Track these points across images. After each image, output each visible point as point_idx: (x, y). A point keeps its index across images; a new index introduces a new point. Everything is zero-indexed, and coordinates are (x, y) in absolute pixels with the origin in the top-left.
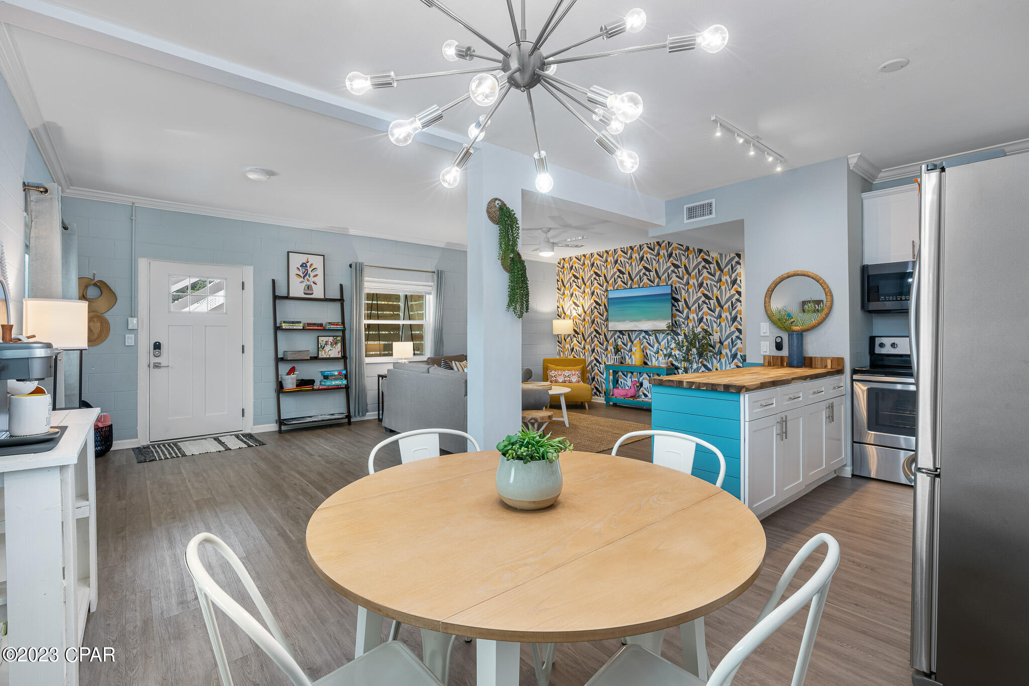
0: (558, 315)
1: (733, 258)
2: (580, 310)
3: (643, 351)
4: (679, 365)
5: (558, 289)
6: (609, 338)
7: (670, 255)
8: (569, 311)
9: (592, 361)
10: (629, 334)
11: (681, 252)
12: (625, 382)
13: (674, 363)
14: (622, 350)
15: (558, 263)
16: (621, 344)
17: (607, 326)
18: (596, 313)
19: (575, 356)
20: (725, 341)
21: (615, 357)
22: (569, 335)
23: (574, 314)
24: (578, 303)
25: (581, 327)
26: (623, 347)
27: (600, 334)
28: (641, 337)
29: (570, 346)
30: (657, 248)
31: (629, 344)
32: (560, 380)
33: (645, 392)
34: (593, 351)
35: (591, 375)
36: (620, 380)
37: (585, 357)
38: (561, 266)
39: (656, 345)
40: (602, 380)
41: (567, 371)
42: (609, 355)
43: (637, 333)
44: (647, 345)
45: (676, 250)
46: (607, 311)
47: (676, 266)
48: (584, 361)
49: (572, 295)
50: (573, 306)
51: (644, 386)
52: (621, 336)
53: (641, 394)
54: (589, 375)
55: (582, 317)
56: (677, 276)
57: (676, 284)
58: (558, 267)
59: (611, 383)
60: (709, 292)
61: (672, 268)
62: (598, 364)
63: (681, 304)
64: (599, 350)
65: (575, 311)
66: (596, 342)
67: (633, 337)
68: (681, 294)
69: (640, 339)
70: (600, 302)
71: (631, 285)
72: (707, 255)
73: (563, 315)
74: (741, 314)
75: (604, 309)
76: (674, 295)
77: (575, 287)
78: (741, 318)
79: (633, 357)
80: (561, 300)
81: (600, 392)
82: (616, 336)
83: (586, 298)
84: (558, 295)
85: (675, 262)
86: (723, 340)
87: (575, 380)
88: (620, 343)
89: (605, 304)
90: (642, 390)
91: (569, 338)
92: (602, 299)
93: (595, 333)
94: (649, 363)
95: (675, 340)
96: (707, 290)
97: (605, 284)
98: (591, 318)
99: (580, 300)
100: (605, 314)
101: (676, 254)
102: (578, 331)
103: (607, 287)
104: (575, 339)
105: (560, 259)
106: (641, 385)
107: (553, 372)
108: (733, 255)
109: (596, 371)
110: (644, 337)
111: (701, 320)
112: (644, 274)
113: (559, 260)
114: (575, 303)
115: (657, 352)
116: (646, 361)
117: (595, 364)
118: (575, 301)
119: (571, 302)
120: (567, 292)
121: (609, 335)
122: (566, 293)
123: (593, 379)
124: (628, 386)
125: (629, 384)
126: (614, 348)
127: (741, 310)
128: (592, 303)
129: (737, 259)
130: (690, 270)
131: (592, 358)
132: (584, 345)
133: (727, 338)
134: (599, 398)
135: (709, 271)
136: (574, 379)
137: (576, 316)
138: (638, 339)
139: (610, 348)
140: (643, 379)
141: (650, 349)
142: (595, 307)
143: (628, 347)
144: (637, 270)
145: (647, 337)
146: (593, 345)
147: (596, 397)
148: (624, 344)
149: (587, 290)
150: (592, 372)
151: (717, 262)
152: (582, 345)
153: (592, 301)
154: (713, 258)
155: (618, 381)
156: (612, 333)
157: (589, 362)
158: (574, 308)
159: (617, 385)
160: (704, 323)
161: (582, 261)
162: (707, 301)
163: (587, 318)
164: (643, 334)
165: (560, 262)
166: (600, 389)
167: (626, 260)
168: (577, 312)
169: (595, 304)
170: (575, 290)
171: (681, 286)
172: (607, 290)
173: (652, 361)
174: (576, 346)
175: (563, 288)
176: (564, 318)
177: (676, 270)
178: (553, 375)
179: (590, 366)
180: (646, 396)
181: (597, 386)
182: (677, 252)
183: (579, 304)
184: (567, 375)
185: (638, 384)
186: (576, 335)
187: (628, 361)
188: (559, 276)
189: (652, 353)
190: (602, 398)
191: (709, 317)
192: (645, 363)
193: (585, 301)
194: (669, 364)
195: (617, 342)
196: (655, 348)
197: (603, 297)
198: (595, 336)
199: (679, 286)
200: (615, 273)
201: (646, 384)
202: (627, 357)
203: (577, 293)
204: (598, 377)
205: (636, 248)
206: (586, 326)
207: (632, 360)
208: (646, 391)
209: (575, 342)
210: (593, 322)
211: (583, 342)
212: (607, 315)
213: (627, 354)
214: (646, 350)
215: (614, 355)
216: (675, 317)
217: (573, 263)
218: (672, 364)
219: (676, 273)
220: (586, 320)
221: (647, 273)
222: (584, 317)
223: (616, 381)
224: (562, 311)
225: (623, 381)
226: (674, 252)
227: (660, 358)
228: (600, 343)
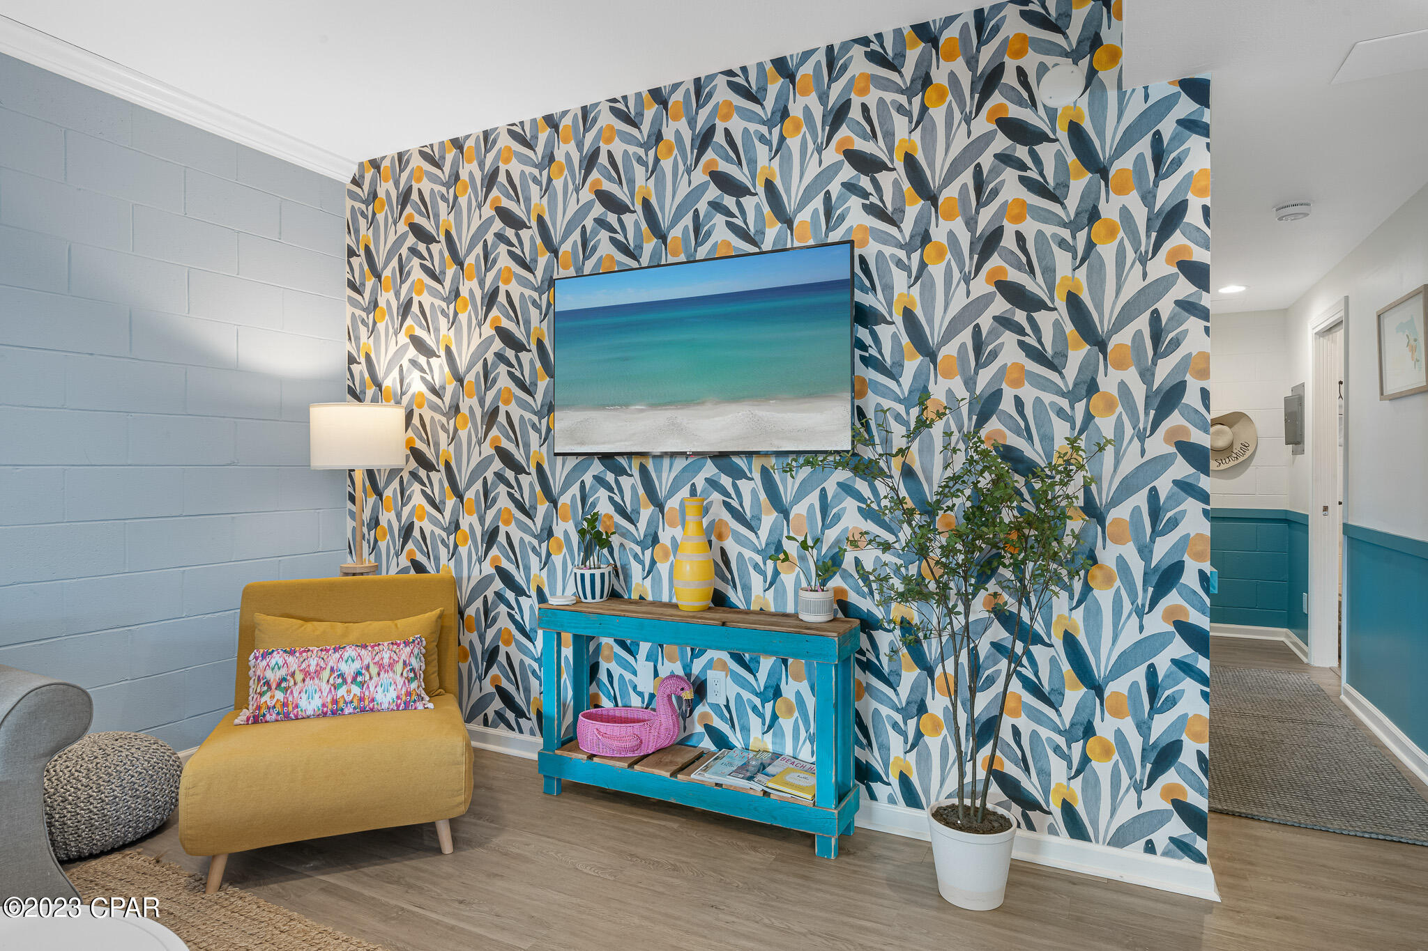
0: (352, 392)
1: (1167, 104)
2: (439, 366)
3: (710, 542)
4: (879, 613)
5: (352, 285)
6: (556, 484)
7: (838, 116)
8: (395, 373)
9: (486, 582)
10: (643, 470)
11: (889, 97)
12: (628, 676)
13: (853, 598)
14: (615, 540)
15: (355, 182)
16: (610, 510)
17: (548, 436)
18: (504, 382)
19: (420, 558)
20: (1115, 502)
21: (587, 573)
22: (394, 472)
23: (416, 385)
24: (430, 340)
25: (443, 438)
26: (617, 526)
27: (519, 469)
28: (700, 481)
29: (399, 520)
30: (774, 88)
31: (647, 512)
32: (310, 702)
33: (718, 723)
34: (491, 537)
35: (482, 638)
36: (604, 666)
37: (459, 564)
38: (364, 192)
39: (769, 518)
40: (528, 661)
41: (350, 652)
42: (557, 559)
43: (680, 463)
44: (726, 516)
45: (864, 91)
46: (549, 370)
47: (866, 164)
48: (456, 583)
49: (406, 309)
50: (412, 352)
51: (711, 697)
52: (610, 477)
53: (699, 729)
54: (474, 637)
55: (447, 398)
56: (873, 210)
57: (864, 243)
58: (353, 195)
59: (567, 680)
60: (1032, 271)
61: (848, 172)
62: (510, 595)
63: (890, 335)
64: (516, 535)
65: (416, 374)
66: (504, 502)
67: (664, 478)
68: (888, 288)
69: (693, 492)
70: (519, 333)
71: (655, 254)
72: (1020, 102)
73: (371, 391)
74: (1204, 373)
75: (538, 365)
76: (859, 297)
77: (417, 274)
78: (1205, 394)
79: (663, 568)
80: (363, 331)
81: (520, 713)
82: (588, 478)
83: (463, 317)
84: (349, 310)
85: (860, 145)
86: (1103, 496)
87: (392, 694)
88: (604, 507)
89: (540, 344)
90: (704, 716)
91: (395, 484)
92: (527, 323)
93: (497, 465)
94: (736, 598)
95: (858, 497)
96: (1019, 267)
97: (543, 259)
98: (482, 402)
99: (437, 330)
100: (543, 384)
101: (865, 109)
102: (430, 454)
103: (548, 268)
104: (417, 487)
105: (361, 165)
106: (700, 689)
107: (277, 658)
108: (1162, 88)
109: (504, 623)
110: (713, 483)
111: (987, 407)
112: (716, 206)
113: (355, 169)
114: (417, 342)
115: (776, 551)
116: (722, 586)
117: (499, 595)
118: (420, 332)
119: (403, 339)
120: (387, 298)
121: (558, 473)
122: (382, 303)
123: (491, 656)
124: (641, 694)
125: (646, 683)
126: (582, 533)
127: (1205, 357)
128: (489, 341)
129: (1186, 107)
130: (934, 178)
131: (488, 569)
132: (455, 512)
133: (1126, 489)
134: (515, 735)
135: (1033, 174)
136: (386, 691)
137: (421, 394)
138: (685, 492)
139: (565, 528)
140: (710, 665)
141: (739, 539)
142: (500, 357)
143: (642, 524)
144: (683, 190)
145: (726, 481)
146: (490, 515)
147: (502, 731)
148: (621, 511)
149: (469, 287)
150: (487, 626)
151: (1076, 131)
152: (447, 513)
153: (488, 330)
154: (1052, 114)
155: (594, 668)
156: (572, 462)
157: (473, 583)
158: (414, 363)
159: (593, 688)
160: (1006, 419)
161: (447, 168)
162: (1020, 316)
163: (469, 403)
164: (710, 469)
165: (362, 177)
166: (520, 699)
167: (632, 149)
168: (429, 378)
169: (498, 345)
170: (419, 287)
171: (889, 251)
172: (551, 283)
173: (747, 589)
174: (421, 519)
175: (370, 283)
176: (374, 400)
177: (865, 182)
178: (272, 676)
179: (478, 603)
180: (721, 741)
181: (505, 684)
182: (872, 97)
183: (434, 347)
184: (348, 669)
185: (688, 695)
186: (422, 473)
187: (640, 584)
188: (357, 231)
189: (748, 554)
190: (526, 737)
191: (1029, 393)
192: (719, 600)
193: (459, 333)
194: (836, 606)
195: (594, 505)
196: (764, 532)
197: (534, 314)
198: (500, 476)
199: (880, 254)
200: (585, 209)
201: (722, 687)
202: (636, 570)
203: (427, 299)
204: (512, 650)
205: (677, 97)
206: (463, 434)
207: (657, 583)
208: (722, 717)
209: (418, 499)
210: (491, 417)
211: (451, 502)
212: (551, 391)
213: (636, 556)
214: (720, 537)
215: (578, 559)
216: (862, 394)
217: (410, 178)
218: (844, 607)
219: (866, 195)
220: (464, 409)
221: (729, 202)
222: (455, 396)
223: (588, 670)
224: (367, 375)
225: (617, 671)
226: (856, 101)
227: (788, 579)
228: (521, 507)
